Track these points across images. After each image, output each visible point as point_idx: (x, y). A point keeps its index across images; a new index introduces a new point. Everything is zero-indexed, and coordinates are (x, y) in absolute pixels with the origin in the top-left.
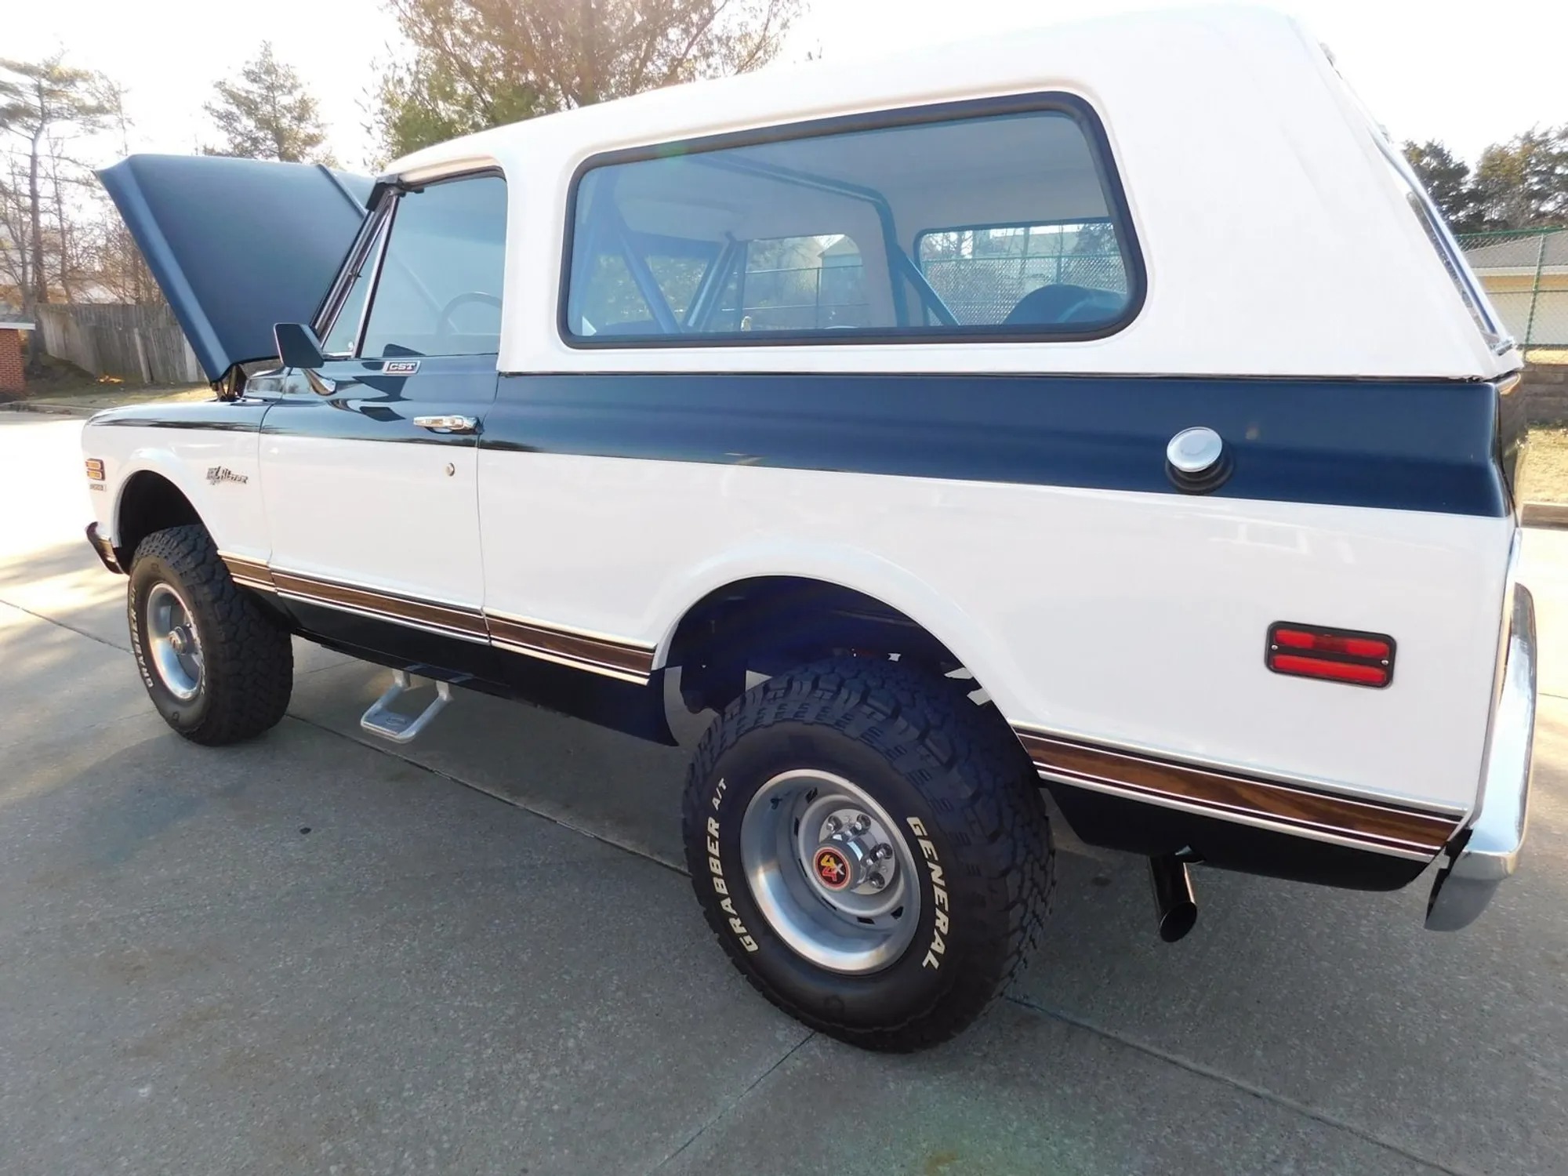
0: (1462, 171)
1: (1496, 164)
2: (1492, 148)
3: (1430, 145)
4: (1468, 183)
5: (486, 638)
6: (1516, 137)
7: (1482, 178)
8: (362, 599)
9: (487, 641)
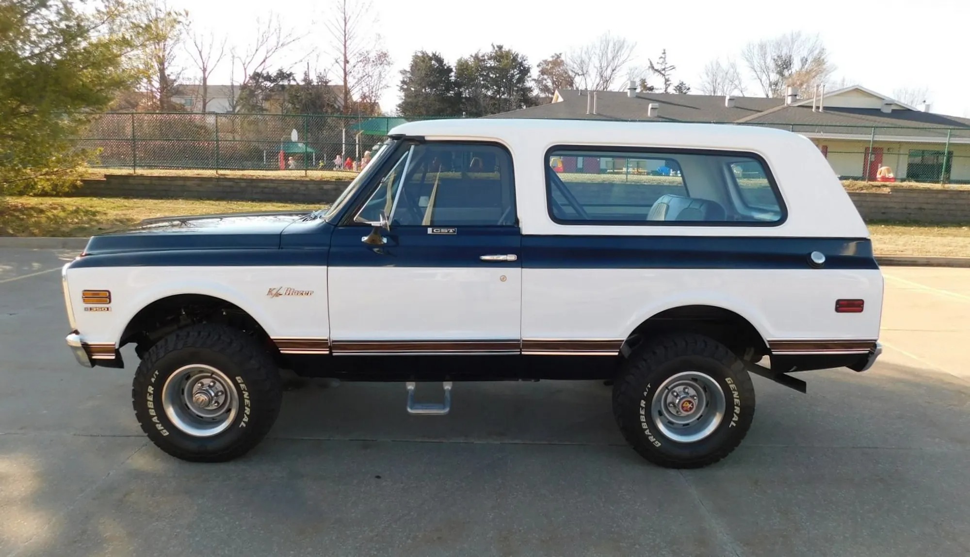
0: (449, 70)
1: (463, 66)
2: (461, 59)
3: (434, 55)
4: (453, 77)
5: (519, 352)
6: (471, 56)
7: (460, 74)
8: (425, 346)
9: (519, 353)
